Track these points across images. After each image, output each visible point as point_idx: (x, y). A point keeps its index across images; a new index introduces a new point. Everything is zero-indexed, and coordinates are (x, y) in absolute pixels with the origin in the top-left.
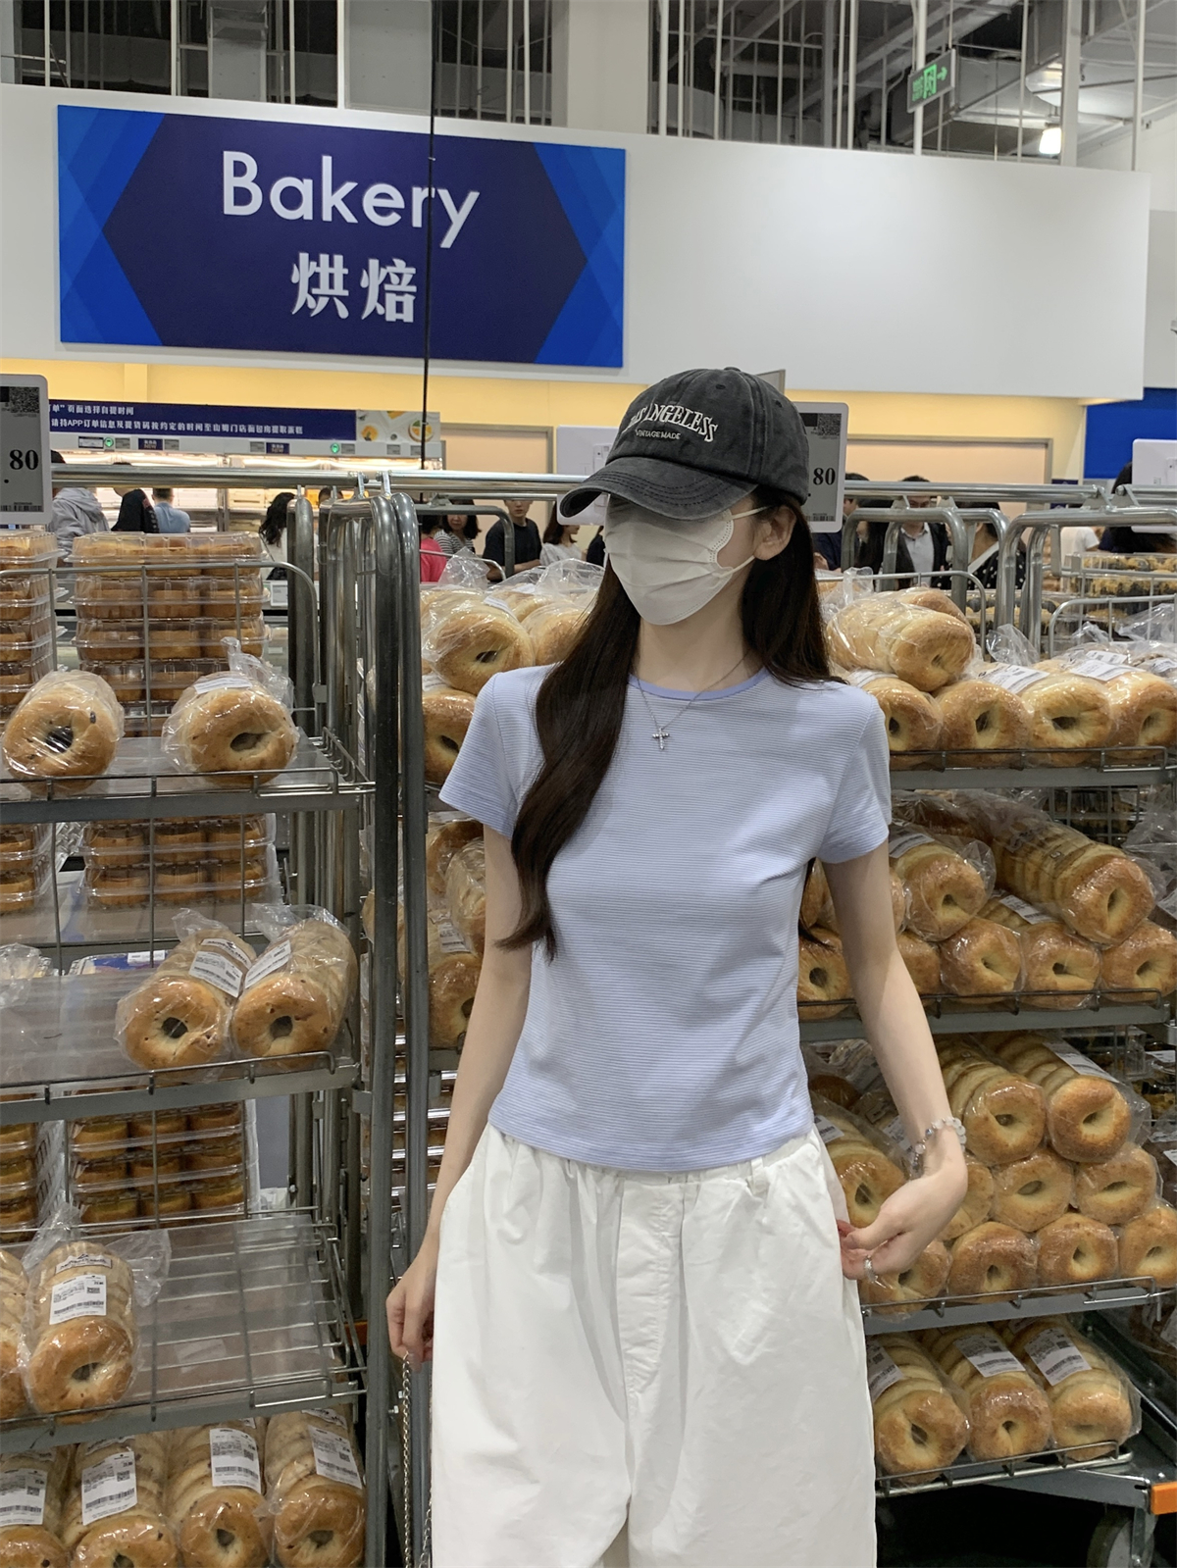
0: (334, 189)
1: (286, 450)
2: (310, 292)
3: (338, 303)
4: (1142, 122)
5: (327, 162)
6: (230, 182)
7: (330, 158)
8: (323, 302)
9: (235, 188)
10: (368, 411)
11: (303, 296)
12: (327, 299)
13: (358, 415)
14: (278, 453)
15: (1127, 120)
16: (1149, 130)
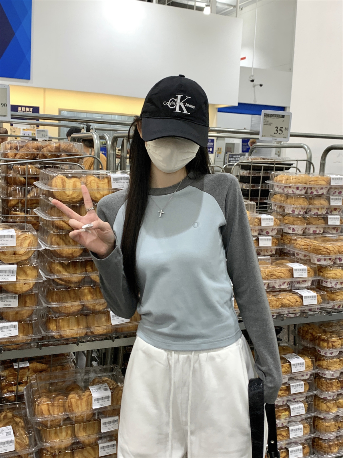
4: (240, 8)
15: (235, 7)
16: (242, 11)
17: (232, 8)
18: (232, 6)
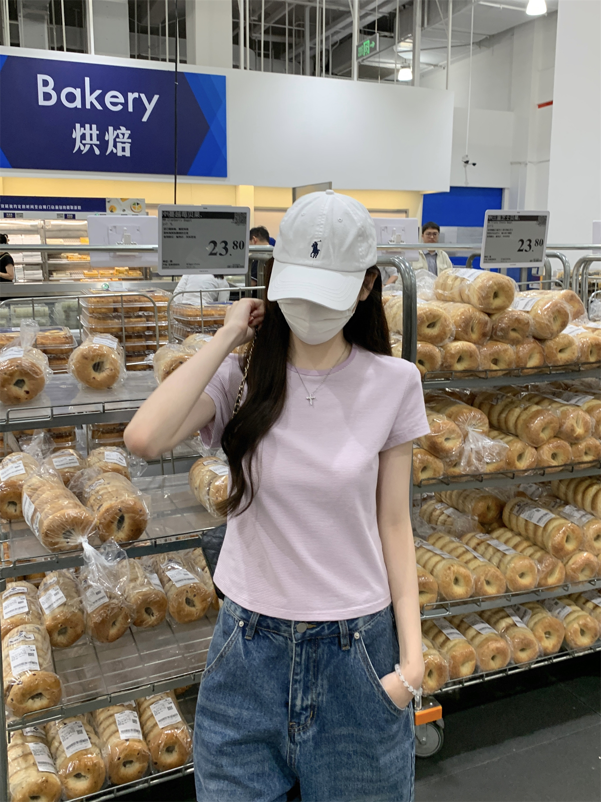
0: (91, 94)
1: (74, 217)
2: (81, 142)
3: (95, 148)
5: (87, 80)
6: (41, 90)
7: (88, 78)
8: (88, 147)
9: (44, 93)
10: (112, 199)
11: (78, 143)
12: (89, 146)
13: (107, 200)
14: (70, 219)
15: (435, 66)
17: (432, 67)
18: (432, 65)
